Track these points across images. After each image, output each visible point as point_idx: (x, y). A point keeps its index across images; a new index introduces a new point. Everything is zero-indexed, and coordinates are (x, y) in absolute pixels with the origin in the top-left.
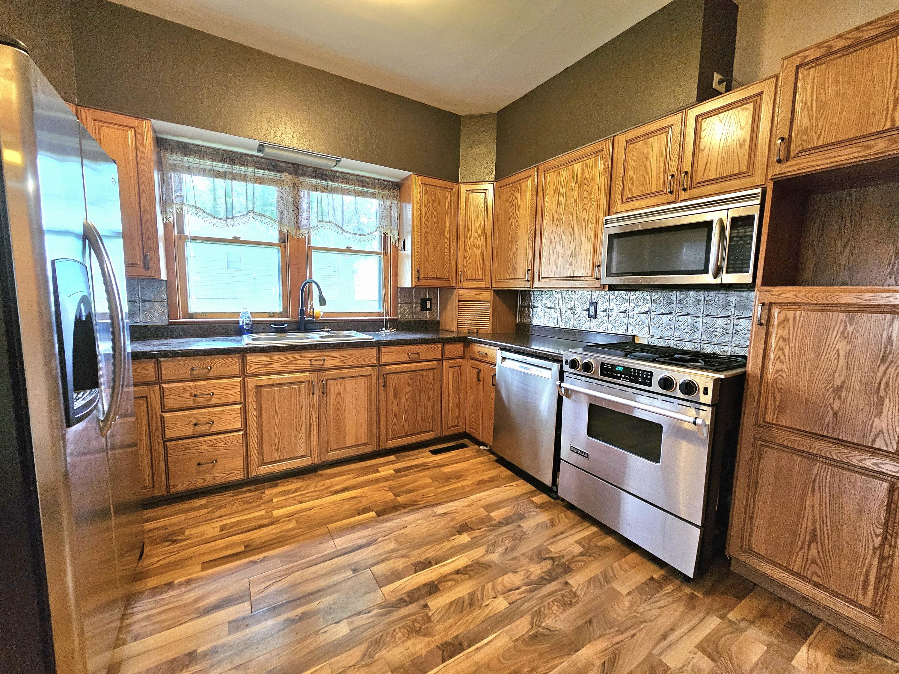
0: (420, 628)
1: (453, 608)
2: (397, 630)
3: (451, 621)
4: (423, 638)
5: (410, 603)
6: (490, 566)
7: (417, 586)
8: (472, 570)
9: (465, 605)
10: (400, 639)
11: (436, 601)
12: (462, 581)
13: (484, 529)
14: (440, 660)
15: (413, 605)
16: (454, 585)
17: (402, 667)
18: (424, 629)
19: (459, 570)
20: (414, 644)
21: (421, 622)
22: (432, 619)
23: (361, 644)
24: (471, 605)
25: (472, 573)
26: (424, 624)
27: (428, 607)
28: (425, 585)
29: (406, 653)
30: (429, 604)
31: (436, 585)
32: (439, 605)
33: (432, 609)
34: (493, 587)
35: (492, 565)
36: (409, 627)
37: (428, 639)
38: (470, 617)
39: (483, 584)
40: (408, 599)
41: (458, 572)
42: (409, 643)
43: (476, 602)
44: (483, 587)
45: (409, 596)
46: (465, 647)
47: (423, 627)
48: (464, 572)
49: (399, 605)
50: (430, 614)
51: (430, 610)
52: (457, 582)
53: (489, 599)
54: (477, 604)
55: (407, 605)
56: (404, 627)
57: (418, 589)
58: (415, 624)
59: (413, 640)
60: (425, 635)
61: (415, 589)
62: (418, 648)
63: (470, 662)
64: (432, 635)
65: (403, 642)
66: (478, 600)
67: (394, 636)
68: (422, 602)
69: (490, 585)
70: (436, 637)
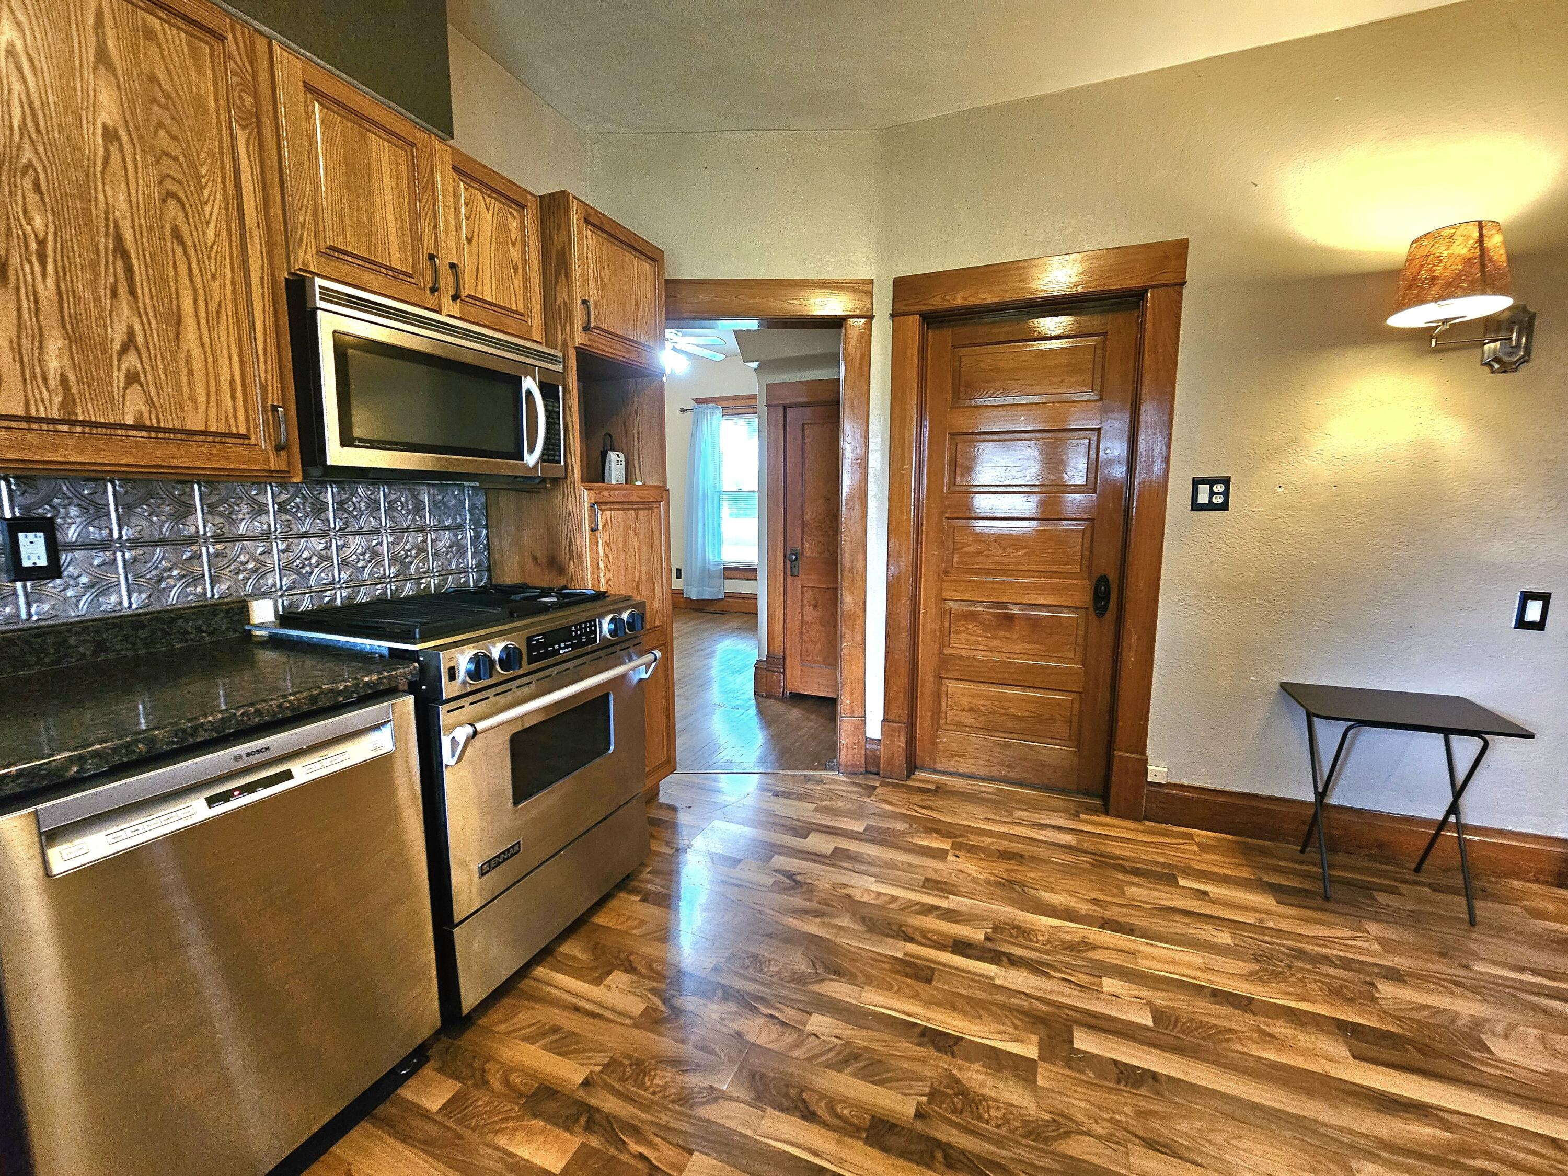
0: (956, 1095)
1: (885, 1076)
2: (993, 1123)
3: (906, 1064)
4: (964, 1082)
5: (939, 1144)
6: (753, 1075)
7: (900, 1162)
8: (786, 1095)
9: (863, 1063)
10: (998, 1108)
11: (898, 1107)
12: (822, 1096)
13: (635, 1148)
14: (963, 1043)
15: (939, 1135)
16: (841, 1102)
17: (1017, 1076)
18: (953, 1089)
19: (804, 1117)
20: (982, 1084)
21: (948, 1100)
22: (927, 1090)
23: (1064, 1156)
24: (856, 1057)
25: (793, 1092)
26: (947, 1095)
27: (917, 1110)
28: (885, 1149)
29: (1001, 1085)
30: (912, 1112)
31: (867, 1130)
32: (900, 1097)
33: (915, 1103)
34: (796, 1046)
35: (746, 1072)
36: (971, 1112)
37: (959, 1075)
38: (877, 1046)
39: (805, 1064)
40: (939, 1155)
41: (810, 1116)
42: (987, 1091)
43: (845, 1053)
44: (809, 1060)
45: (933, 1157)
46: (921, 1029)
47: (950, 1092)
48: (801, 1106)
49: (962, 1158)
50: (925, 1099)
51: (919, 1104)
52: (831, 1103)
53: (824, 1041)
54: (848, 1050)
55: (949, 1145)
56: (980, 1118)
57: (903, 1154)
58: (959, 1106)
59: (981, 1091)
60: (958, 1081)
61: (910, 1160)
62: (981, 1077)
63: (929, 1014)
64: (950, 1076)
65: (995, 1100)
66: (839, 1053)
67: (1006, 1120)
68: (919, 1126)
69: (796, 1053)
70: (946, 1066)
